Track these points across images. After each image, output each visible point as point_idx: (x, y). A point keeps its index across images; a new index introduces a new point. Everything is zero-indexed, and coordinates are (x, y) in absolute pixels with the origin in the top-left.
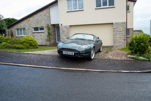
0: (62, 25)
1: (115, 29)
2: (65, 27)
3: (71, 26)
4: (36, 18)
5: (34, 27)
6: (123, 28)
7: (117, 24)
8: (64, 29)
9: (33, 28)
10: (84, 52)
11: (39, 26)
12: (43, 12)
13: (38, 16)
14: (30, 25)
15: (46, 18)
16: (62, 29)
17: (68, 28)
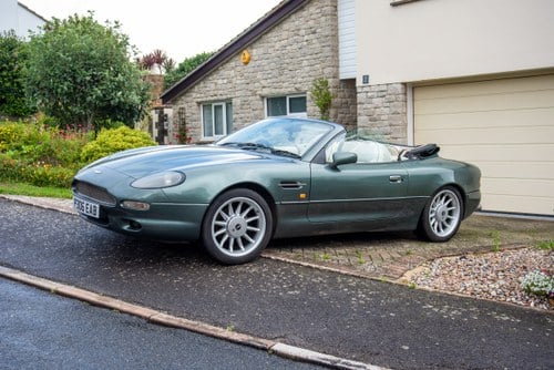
0: (366, 79)
2: (382, 94)
4: (278, 46)
5: (266, 92)
8: (377, 101)
9: (263, 97)
10: (147, 207)
11: (286, 89)
12: (304, 13)
13: (285, 34)
14: (251, 87)
15: (316, 45)
16: (369, 106)
17: (393, 97)
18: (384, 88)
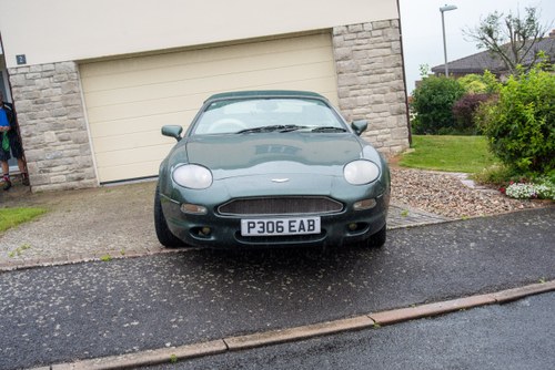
0: (21, 59)
1: (346, 63)
2: (49, 72)
3: (81, 64)
6: (387, 51)
7: (355, 31)
8: (41, 82)
10: (374, 203)
16: (31, 88)
17: (65, 76)
18: (52, 67)
